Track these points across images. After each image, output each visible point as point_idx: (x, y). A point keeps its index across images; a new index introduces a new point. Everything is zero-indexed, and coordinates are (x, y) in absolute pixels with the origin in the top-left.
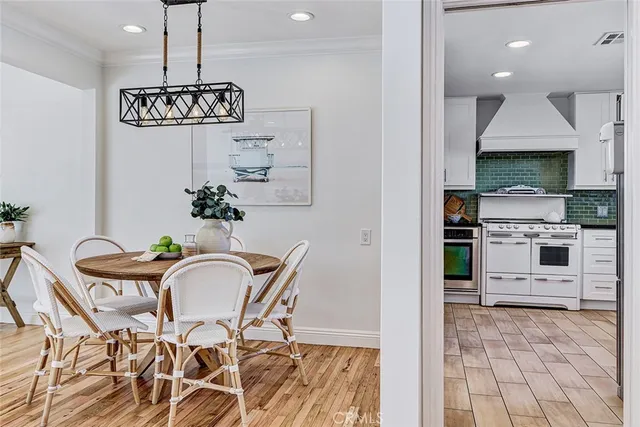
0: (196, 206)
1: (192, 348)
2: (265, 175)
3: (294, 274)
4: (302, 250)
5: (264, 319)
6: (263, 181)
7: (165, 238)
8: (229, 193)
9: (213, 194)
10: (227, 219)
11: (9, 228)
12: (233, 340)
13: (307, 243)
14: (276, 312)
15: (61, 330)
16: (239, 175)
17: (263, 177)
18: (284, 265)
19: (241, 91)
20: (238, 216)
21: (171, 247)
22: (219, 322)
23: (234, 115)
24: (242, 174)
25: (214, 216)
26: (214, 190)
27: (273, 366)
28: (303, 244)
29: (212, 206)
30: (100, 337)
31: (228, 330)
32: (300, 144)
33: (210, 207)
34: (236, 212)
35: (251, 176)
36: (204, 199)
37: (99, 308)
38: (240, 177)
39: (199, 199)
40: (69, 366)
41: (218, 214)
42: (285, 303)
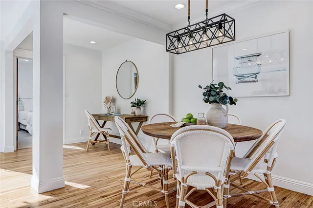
0: (205, 96)
1: (190, 188)
2: (256, 78)
3: (272, 143)
4: (280, 126)
5: (248, 172)
6: (254, 81)
7: (189, 114)
8: (226, 87)
9: (216, 88)
10: (225, 103)
11: (139, 109)
12: (220, 188)
13: (284, 121)
14: (258, 168)
15: (129, 161)
16: (239, 79)
17: (254, 79)
18: (266, 136)
19: (234, 20)
20: (233, 102)
21: (192, 120)
22: (207, 173)
23: (227, 35)
24: (241, 79)
25: (215, 102)
26: (217, 86)
27: (259, 202)
28: (281, 121)
29: (215, 95)
30: (148, 168)
31: (215, 180)
32: (282, 59)
33: (213, 96)
34: (231, 99)
35: (247, 79)
36: (210, 91)
37: (159, 150)
38: (239, 81)
39: (207, 91)
40: (149, 176)
41: (218, 100)
42: (266, 161)
